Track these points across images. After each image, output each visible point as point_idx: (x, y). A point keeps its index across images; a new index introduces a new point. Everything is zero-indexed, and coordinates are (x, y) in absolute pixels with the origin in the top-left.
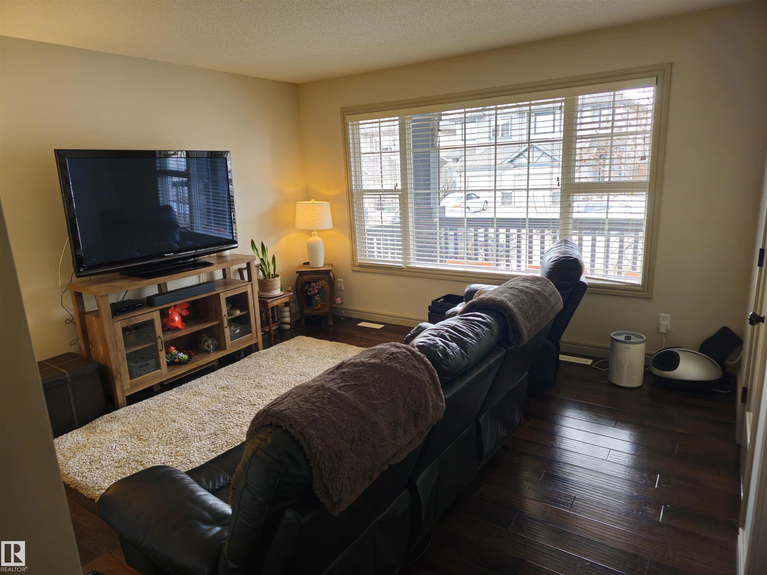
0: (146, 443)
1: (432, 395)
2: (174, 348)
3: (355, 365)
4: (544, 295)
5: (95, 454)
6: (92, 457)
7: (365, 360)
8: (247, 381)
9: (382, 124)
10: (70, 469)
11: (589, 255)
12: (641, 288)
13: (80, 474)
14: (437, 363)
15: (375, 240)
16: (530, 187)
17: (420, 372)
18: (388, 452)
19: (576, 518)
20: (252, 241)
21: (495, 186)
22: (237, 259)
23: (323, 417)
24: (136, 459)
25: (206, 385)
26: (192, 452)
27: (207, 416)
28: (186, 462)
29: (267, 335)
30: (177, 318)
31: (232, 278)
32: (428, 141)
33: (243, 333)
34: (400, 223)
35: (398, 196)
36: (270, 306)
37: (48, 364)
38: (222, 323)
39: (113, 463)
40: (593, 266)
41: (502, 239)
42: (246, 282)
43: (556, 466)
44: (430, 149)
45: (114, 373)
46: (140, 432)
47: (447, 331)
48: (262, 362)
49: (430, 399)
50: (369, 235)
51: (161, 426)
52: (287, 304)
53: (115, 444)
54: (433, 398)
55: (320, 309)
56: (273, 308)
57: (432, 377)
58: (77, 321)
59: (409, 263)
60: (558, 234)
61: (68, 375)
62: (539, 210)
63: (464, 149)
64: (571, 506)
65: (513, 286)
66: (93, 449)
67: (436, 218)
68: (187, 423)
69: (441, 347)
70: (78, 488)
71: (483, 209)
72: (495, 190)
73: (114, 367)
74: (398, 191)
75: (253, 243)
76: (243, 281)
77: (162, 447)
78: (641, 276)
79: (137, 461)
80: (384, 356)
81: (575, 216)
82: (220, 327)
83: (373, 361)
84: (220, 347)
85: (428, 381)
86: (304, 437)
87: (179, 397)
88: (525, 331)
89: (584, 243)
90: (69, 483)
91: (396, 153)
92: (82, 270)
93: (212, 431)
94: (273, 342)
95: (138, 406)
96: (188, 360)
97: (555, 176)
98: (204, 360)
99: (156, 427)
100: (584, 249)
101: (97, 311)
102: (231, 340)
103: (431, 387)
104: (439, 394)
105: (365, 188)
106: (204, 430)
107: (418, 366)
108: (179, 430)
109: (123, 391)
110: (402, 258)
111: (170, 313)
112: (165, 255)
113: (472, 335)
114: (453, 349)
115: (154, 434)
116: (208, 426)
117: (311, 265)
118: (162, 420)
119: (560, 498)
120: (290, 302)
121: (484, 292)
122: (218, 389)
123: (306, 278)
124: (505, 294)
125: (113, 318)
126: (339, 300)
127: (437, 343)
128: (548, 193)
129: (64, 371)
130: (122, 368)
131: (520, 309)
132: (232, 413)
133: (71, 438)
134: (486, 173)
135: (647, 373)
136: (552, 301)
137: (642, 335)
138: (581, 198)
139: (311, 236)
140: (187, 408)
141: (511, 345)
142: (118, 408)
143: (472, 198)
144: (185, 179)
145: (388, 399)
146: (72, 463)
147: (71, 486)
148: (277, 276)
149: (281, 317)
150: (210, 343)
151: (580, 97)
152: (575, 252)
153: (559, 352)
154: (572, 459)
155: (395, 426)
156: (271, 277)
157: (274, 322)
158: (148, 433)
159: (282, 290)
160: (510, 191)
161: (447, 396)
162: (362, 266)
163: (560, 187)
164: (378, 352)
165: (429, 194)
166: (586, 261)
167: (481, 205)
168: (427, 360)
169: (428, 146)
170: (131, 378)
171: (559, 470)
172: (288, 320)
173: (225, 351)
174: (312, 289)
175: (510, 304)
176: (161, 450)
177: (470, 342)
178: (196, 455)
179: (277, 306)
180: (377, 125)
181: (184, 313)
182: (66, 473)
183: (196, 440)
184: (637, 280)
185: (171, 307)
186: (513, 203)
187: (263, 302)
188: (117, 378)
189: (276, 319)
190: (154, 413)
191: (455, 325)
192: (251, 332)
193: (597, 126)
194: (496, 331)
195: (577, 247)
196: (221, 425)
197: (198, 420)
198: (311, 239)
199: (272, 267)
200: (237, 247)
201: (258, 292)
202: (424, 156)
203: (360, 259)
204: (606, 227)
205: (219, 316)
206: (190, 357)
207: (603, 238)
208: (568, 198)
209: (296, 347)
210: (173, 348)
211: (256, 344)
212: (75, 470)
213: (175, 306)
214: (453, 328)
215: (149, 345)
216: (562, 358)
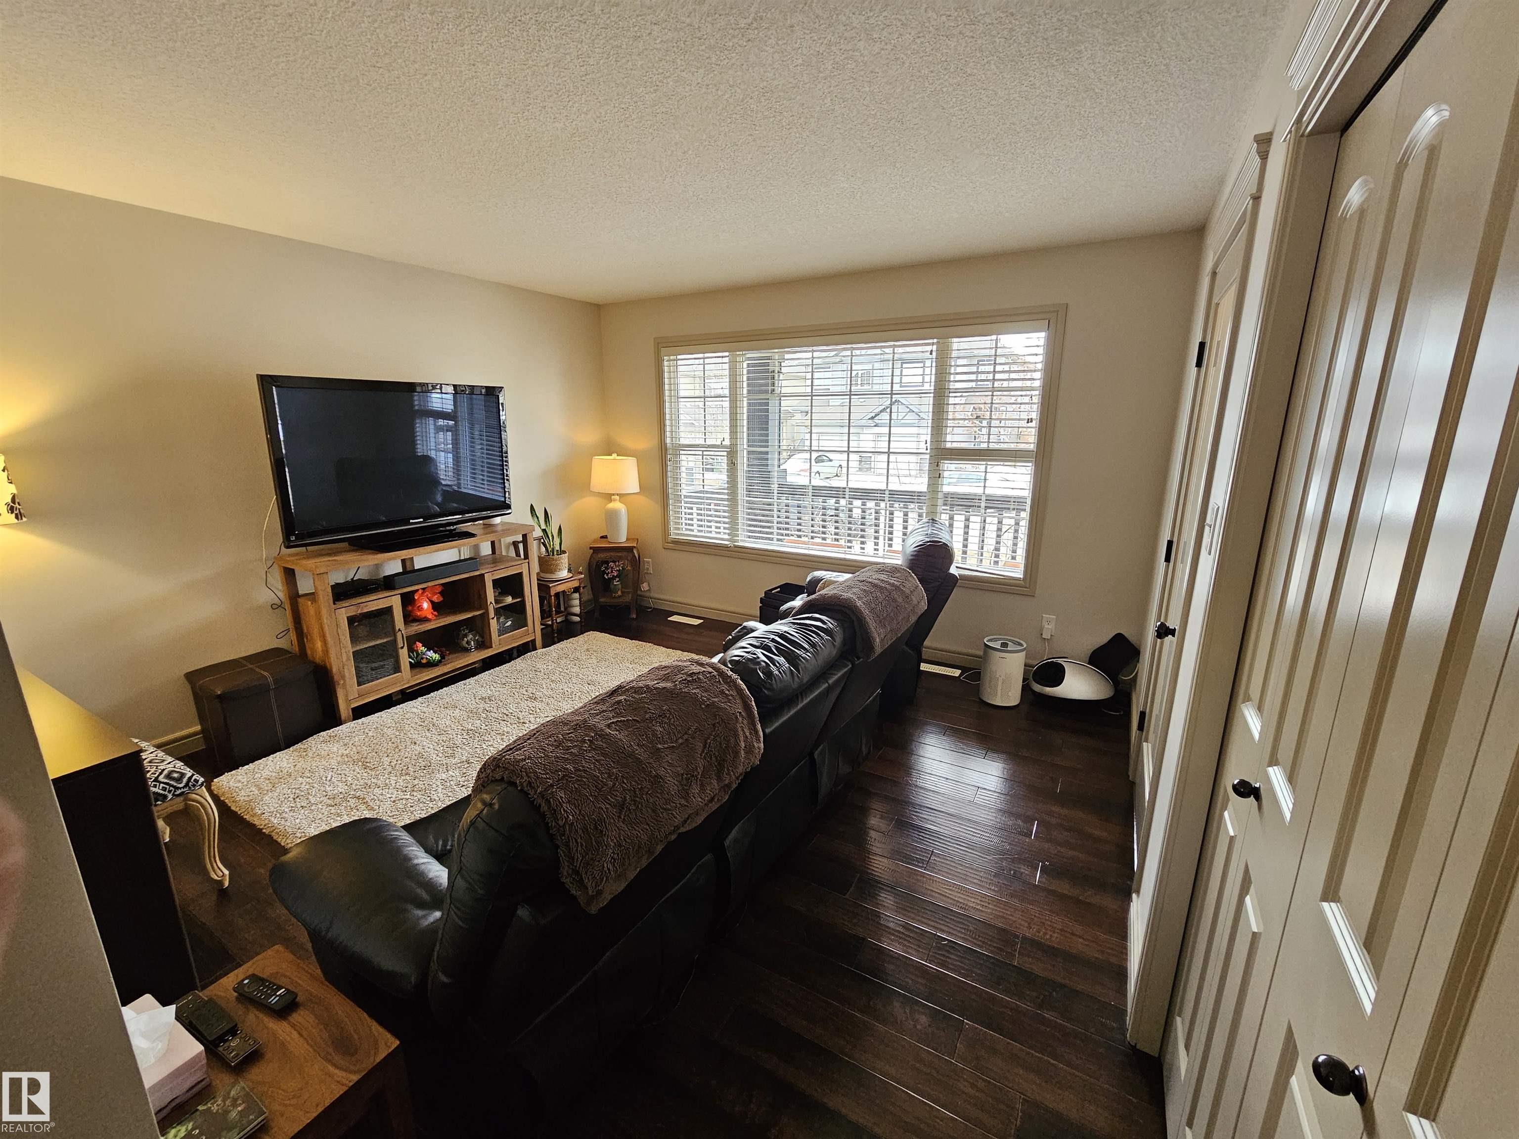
0: (373, 773)
1: (744, 733)
2: (421, 645)
3: (637, 690)
4: (904, 592)
5: (303, 786)
6: (297, 791)
7: (651, 683)
8: (518, 690)
9: (707, 361)
10: (265, 808)
11: (961, 539)
12: (1022, 582)
13: (278, 815)
14: (755, 687)
15: (695, 509)
16: (891, 450)
17: (729, 701)
18: (676, 817)
19: (933, 880)
20: (532, 506)
21: (849, 447)
22: (509, 529)
23: (580, 770)
24: (358, 795)
25: (463, 694)
26: (434, 786)
27: (459, 736)
28: (424, 800)
29: (549, 629)
30: (425, 605)
31: (504, 553)
32: (767, 385)
33: (515, 627)
34: (728, 489)
35: (725, 454)
36: (553, 593)
37: (244, 662)
38: (487, 613)
39: (325, 799)
40: (965, 552)
41: (857, 513)
42: (522, 559)
43: (910, 810)
44: (769, 396)
45: (335, 677)
46: (366, 758)
47: (773, 640)
48: (538, 666)
49: (742, 738)
50: (686, 503)
51: (397, 750)
52: (576, 590)
53: (331, 773)
54: (747, 737)
55: (620, 597)
56: (557, 595)
57: (747, 707)
58: (287, 606)
59: (737, 541)
60: (925, 511)
61: (270, 679)
62: (903, 479)
63: (810, 398)
64: (927, 864)
65: (864, 579)
66: (301, 779)
67: (773, 484)
68: (432, 747)
69: (763, 664)
70: (273, 834)
71: (837, 475)
72: (848, 452)
73: (334, 670)
74: (725, 447)
75: (532, 508)
76: (518, 558)
77: (394, 778)
78: (1022, 567)
79: (358, 798)
80: (680, 677)
81: (946, 489)
82: (485, 617)
83: (662, 685)
84: (484, 644)
85: (740, 713)
86: (548, 801)
87: (425, 709)
88: (878, 640)
89: (956, 524)
90: (261, 827)
91: (724, 399)
92: (293, 538)
93: (464, 758)
94: (556, 639)
95: (368, 721)
96: (440, 661)
97: (923, 438)
98: (461, 661)
99: (389, 751)
100: (955, 531)
101: (313, 594)
102: (499, 636)
103: (745, 722)
104: (757, 732)
105: (683, 441)
106: (453, 756)
107: (727, 692)
108: (420, 755)
109: (348, 701)
110: (729, 534)
111: (416, 598)
112: (411, 521)
113: (807, 647)
114: (779, 666)
115: (386, 760)
116: (460, 750)
117: (609, 539)
118: (399, 741)
119: (915, 853)
120: (579, 587)
121: (830, 583)
122: (477, 701)
123: (602, 556)
124: (854, 590)
125: (334, 604)
126: (645, 586)
127: (758, 658)
128: (913, 458)
129: (265, 674)
130: (346, 671)
131: (872, 610)
132: (493, 733)
133: (272, 764)
134: (838, 430)
135: (1026, 688)
136: (914, 599)
137: (1022, 642)
138: (953, 467)
139: (611, 501)
140: (433, 725)
141: (858, 658)
142: (341, 724)
143: (823, 461)
144: (451, 423)
145: (680, 741)
146: (268, 799)
147: (264, 831)
148: (564, 552)
149: (568, 606)
150: (470, 639)
151: (955, 340)
152: (944, 536)
153: (921, 660)
154: (931, 801)
155: (687, 779)
156: (555, 553)
157: (558, 612)
158: (377, 760)
159: (570, 571)
160: (870, 455)
161: (768, 731)
162: (676, 542)
163: (928, 451)
164: (672, 671)
165: (767, 453)
166: (957, 547)
167: (834, 471)
168: (741, 682)
169: (766, 392)
170: (359, 684)
171: (915, 816)
172: (577, 610)
173: (490, 650)
174: (609, 570)
175: (859, 603)
176: (393, 782)
177: (804, 655)
178: (440, 790)
179: (564, 592)
180: (701, 361)
181: (437, 598)
182: (260, 812)
183: (441, 770)
184: (1018, 573)
185: (417, 591)
186: (872, 470)
187: (543, 588)
188: (339, 684)
189: (562, 609)
190: (389, 732)
191: (785, 632)
192: (526, 625)
193: (973, 377)
194: (839, 639)
195: (948, 529)
196: (477, 750)
197: (447, 743)
198: (611, 505)
199: (557, 541)
200: (510, 513)
201: (538, 574)
202: (760, 404)
203: (673, 534)
204: (983, 505)
205: (482, 603)
206: (443, 657)
207: (978, 519)
208: (937, 466)
209: (585, 647)
210: (419, 645)
211: (534, 641)
212: (272, 809)
213: (424, 589)
214: (781, 636)
215: (385, 640)
216: (924, 667)
